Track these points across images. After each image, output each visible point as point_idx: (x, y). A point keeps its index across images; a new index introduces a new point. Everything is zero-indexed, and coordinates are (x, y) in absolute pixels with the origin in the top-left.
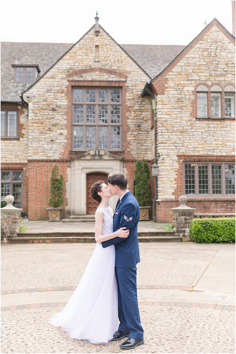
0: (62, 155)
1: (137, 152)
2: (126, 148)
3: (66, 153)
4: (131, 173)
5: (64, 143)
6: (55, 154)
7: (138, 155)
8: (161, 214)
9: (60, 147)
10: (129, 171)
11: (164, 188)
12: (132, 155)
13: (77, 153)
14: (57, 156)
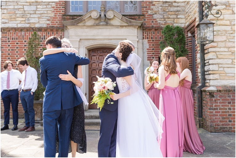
0: (51, 21)
1: (164, 16)
2: (147, 10)
3: (57, 18)
4: (154, 47)
5: (54, 4)
6: (40, 20)
7: (165, 20)
8: (217, 115)
9: (47, 9)
10: (152, 44)
11: (220, 66)
12: (155, 20)
13: (73, 17)
14: (43, 22)
